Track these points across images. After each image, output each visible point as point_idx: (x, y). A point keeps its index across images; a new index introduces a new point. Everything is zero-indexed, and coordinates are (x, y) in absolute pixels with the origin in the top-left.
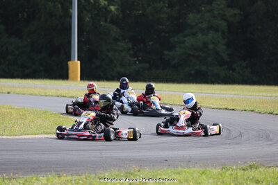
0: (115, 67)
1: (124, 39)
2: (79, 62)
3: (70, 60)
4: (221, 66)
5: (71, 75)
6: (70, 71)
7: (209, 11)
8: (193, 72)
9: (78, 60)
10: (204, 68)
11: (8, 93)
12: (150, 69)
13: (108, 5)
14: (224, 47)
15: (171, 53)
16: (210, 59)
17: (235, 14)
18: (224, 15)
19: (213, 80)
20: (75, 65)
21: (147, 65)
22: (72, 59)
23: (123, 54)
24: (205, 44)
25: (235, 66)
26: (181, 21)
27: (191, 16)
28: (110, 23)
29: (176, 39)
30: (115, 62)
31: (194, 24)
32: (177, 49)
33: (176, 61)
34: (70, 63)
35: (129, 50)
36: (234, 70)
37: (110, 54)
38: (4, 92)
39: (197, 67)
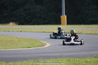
2: (66, 16)
3: (62, 15)
5: (62, 22)
6: (62, 20)
9: (65, 15)
11: (21, 31)
20: (64, 18)
22: (62, 14)
34: (61, 16)
38: (19, 31)
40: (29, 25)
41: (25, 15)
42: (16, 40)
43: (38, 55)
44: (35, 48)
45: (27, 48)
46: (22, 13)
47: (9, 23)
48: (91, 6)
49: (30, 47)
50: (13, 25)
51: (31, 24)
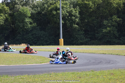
0: (79, 40)
1: (82, 30)
4: (116, 39)
5: (60, 44)
7: (111, 20)
8: (106, 41)
10: (110, 40)
12: (91, 40)
13: (75, 19)
14: (117, 32)
15: (98, 35)
16: (112, 36)
17: (120, 20)
18: (116, 21)
19: (113, 43)
20: (62, 40)
21: (90, 39)
23: (81, 36)
24: (110, 31)
25: (121, 38)
26: (101, 23)
27: (104, 21)
28: (76, 25)
29: (100, 30)
30: (79, 38)
31: (106, 24)
32: (100, 33)
33: (99, 38)
34: (60, 39)
35: (83, 34)
36: (120, 40)
37: (77, 36)
39: (107, 39)
40: (35, 45)
41: (33, 39)
42: (30, 57)
43: (49, 69)
44: (45, 63)
45: (39, 63)
46: (30, 37)
47: (21, 44)
48: (80, 32)
49: (41, 62)
50: (24, 46)
51: (38, 45)
